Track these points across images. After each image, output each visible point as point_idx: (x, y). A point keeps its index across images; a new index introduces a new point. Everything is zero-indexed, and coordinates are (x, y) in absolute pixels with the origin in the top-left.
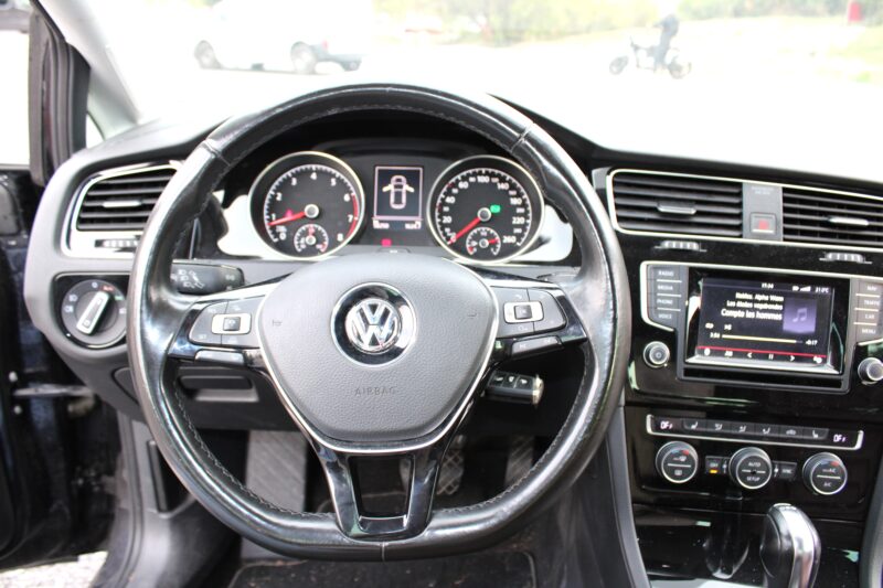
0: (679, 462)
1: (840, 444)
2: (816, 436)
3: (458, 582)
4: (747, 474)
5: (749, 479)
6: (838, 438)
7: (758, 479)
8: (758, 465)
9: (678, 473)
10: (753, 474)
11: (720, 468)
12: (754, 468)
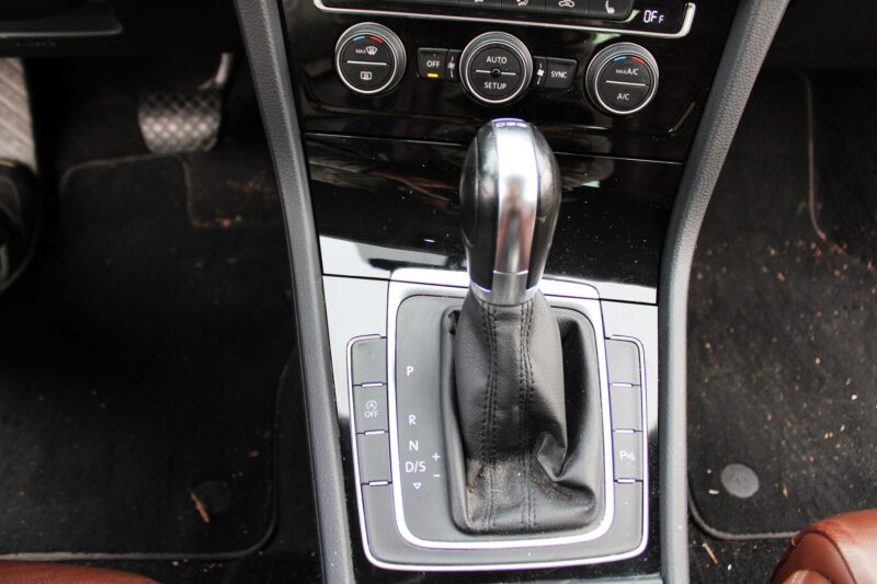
0: (366, 57)
1: (653, 27)
2: (611, 11)
3: (232, 261)
4: (484, 78)
5: (488, 85)
6: (651, 16)
7: (504, 86)
8: (503, 60)
9: (366, 76)
10: (495, 77)
11: (443, 69)
12: (497, 65)
